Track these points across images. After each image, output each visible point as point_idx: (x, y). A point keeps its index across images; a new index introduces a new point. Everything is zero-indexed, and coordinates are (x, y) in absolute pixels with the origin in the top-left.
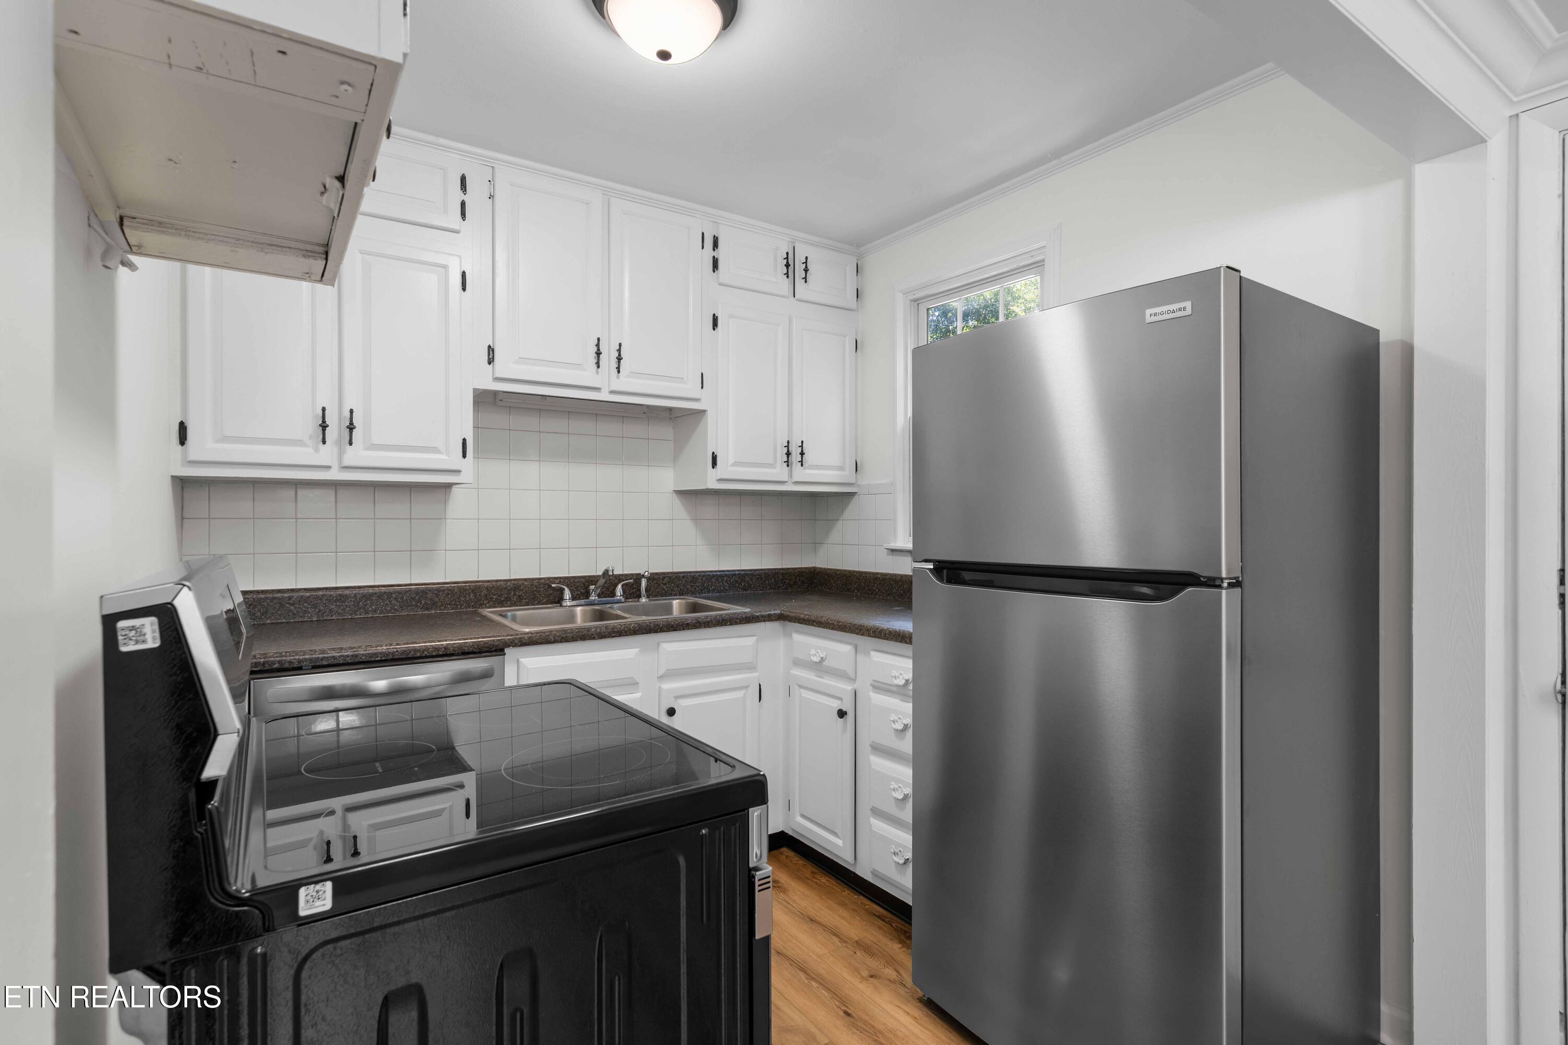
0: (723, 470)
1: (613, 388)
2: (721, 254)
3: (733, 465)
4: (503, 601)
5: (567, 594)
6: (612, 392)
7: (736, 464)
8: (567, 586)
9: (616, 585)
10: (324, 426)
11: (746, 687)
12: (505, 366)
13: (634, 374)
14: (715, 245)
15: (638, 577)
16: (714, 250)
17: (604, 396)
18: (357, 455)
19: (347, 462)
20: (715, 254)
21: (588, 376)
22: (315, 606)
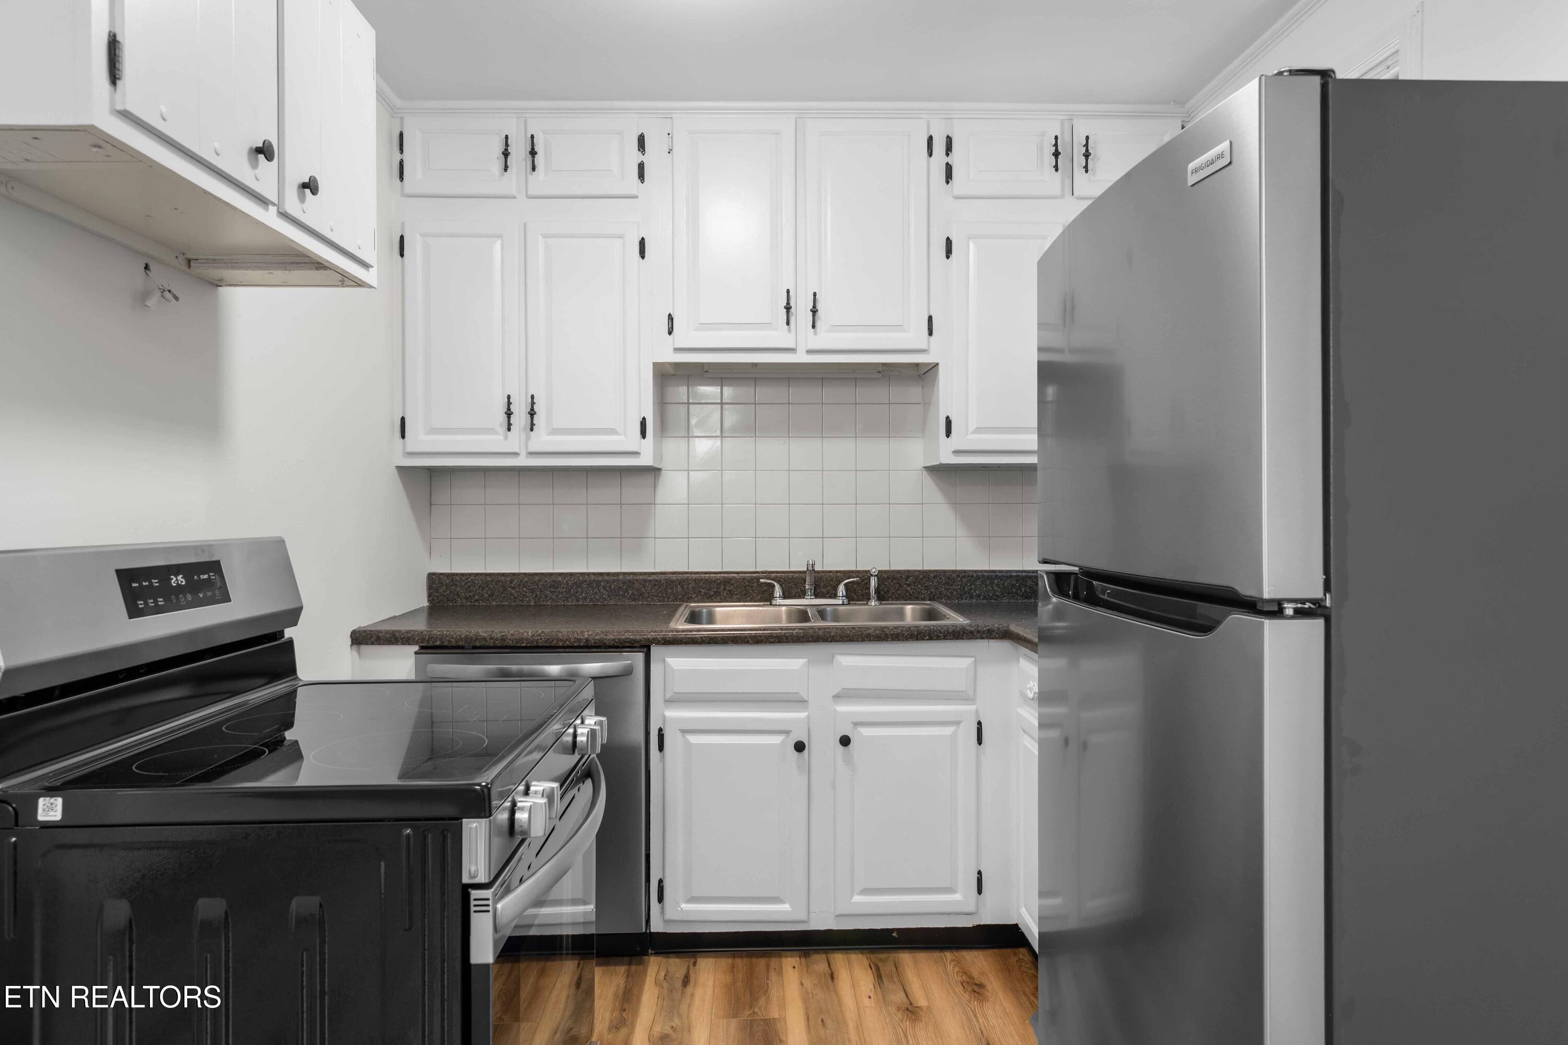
0: (958, 440)
1: (812, 346)
2: (956, 159)
3: (975, 432)
4: (712, 596)
5: (778, 591)
6: (809, 352)
7: (979, 430)
8: (778, 582)
9: (840, 582)
10: (509, 414)
11: (957, 723)
12: (685, 336)
13: (835, 328)
14: (949, 149)
15: (865, 576)
16: (947, 155)
17: (801, 357)
18: (542, 440)
19: (532, 448)
20: (949, 160)
21: (779, 336)
22: (532, 591)
